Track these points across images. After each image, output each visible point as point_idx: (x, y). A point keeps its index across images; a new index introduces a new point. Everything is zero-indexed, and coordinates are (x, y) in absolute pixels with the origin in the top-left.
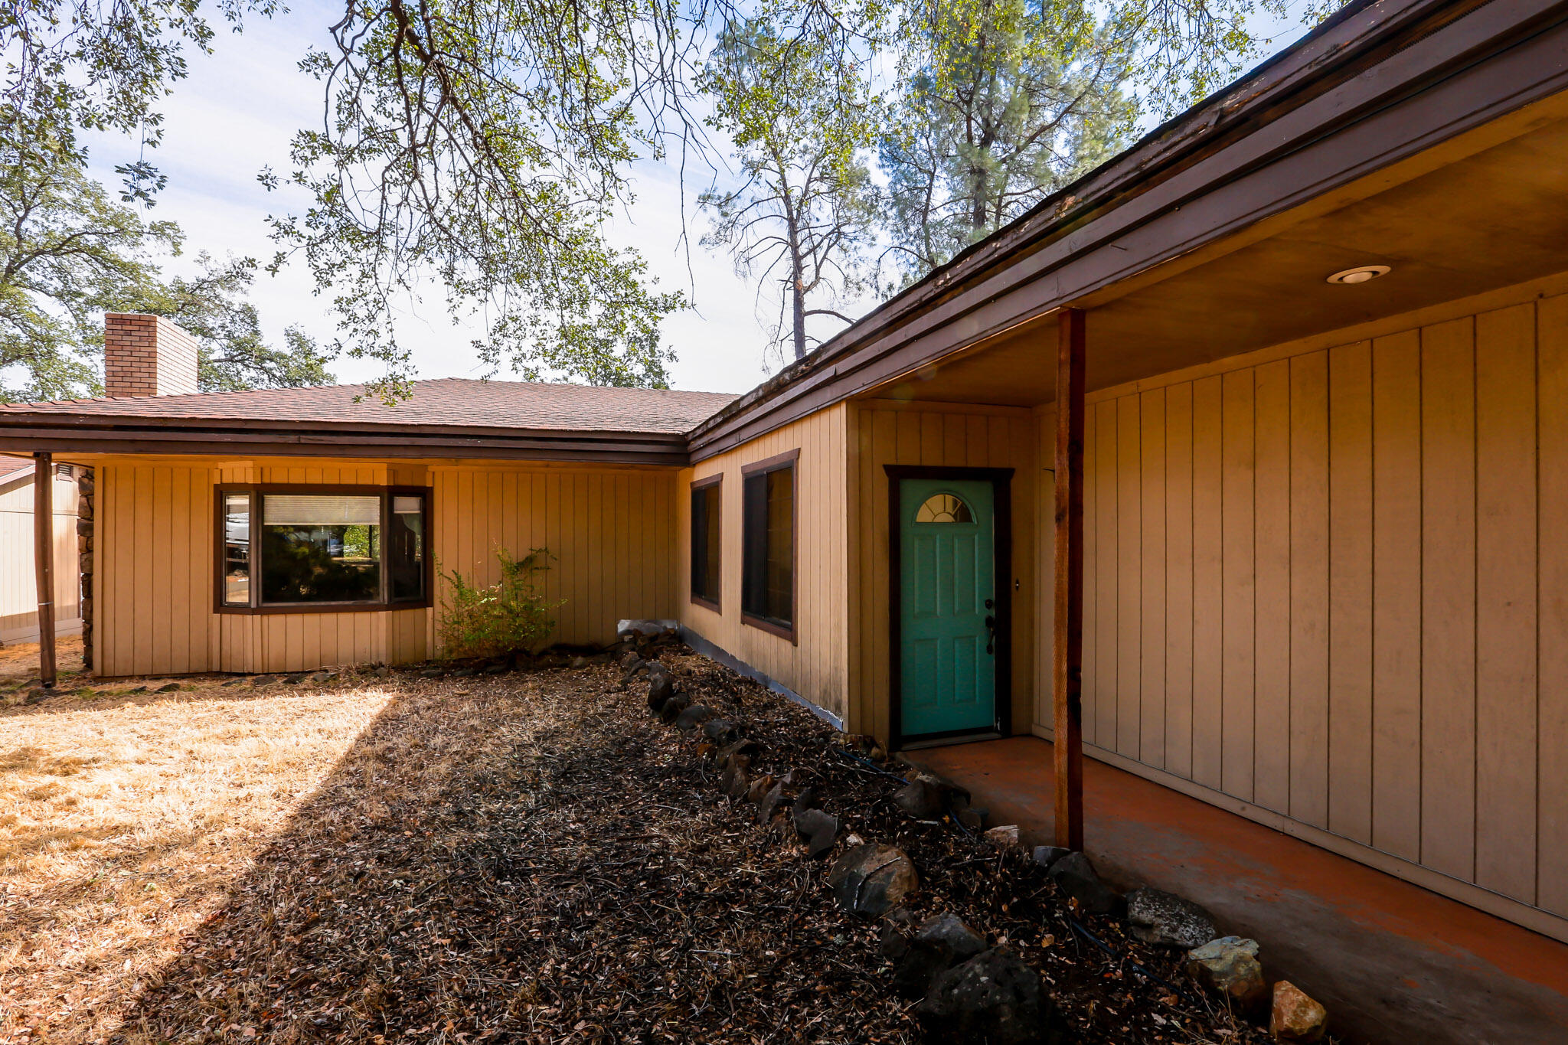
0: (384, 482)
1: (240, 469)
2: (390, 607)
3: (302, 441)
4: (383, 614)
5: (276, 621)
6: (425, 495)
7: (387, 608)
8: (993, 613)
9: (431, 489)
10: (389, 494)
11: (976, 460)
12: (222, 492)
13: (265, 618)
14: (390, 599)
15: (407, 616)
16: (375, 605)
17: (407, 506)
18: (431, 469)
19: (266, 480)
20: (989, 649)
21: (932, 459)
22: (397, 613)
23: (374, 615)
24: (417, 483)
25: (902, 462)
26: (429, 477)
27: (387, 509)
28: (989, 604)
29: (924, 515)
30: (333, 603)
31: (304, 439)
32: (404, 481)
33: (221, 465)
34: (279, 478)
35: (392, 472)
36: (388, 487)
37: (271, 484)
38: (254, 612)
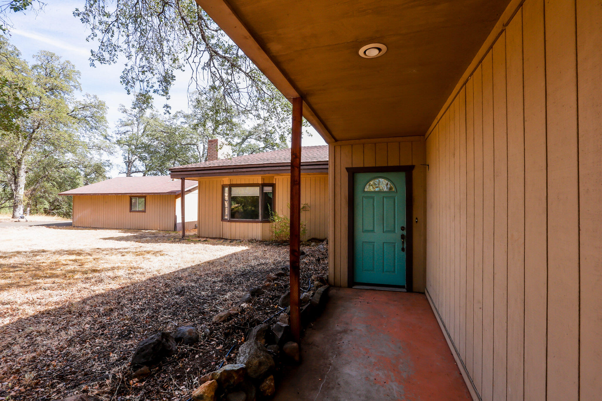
0: (260, 183)
1: (226, 180)
2: (262, 222)
3: (234, 171)
4: (260, 224)
5: (233, 224)
6: (273, 185)
7: (261, 222)
8: (405, 232)
9: (275, 184)
10: (263, 186)
11: (393, 162)
12: (223, 187)
13: (231, 223)
14: (262, 220)
15: (267, 225)
16: (258, 221)
17: (268, 189)
18: (275, 177)
19: (232, 183)
20: (403, 249)
21: (370, 163)
22: (264, 224)
23: (258, 224)
24: (271, 182)
25: (355, 166)
26: (274, 180)
27: (262, 190)
28: (403, 229)
29: (369, 188)
30: (247, 220)
31: (235, 170)
32: (267, 182)
33: (223, 179)
34: (234, 182)
35: (263, 179)
36: (262, 184)
37: (233, 184)
38: (229, 221)
